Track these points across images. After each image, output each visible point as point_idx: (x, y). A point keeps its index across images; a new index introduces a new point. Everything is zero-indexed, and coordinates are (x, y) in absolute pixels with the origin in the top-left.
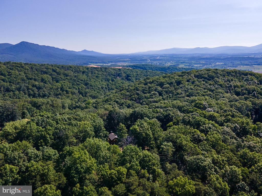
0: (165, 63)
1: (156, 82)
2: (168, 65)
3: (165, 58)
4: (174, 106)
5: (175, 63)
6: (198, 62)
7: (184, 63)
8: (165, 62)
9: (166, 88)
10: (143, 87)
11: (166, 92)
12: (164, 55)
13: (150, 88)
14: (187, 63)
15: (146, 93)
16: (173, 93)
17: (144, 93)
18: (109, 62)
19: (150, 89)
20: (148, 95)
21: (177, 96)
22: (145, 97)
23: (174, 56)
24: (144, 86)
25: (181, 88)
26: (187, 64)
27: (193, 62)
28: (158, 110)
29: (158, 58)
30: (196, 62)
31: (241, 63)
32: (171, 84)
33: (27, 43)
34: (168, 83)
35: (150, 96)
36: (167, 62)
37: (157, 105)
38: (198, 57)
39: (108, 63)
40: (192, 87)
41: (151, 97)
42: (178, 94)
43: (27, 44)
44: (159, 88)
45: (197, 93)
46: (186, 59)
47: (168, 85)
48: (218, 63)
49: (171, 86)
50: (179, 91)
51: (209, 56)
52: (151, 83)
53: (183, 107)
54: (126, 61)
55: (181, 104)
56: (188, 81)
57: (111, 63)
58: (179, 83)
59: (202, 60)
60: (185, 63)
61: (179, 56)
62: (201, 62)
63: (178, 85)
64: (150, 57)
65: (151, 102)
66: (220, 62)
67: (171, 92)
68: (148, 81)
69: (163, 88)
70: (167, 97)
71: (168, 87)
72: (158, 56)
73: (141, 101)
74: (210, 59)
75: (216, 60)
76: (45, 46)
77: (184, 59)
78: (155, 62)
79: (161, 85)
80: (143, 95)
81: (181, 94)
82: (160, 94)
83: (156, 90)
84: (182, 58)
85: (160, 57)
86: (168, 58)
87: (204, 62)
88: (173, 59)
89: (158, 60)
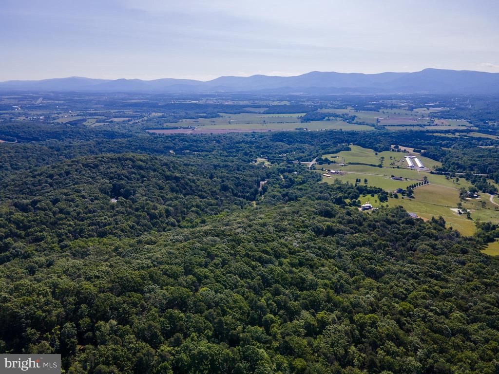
0: (57, 115)
1: (45, 174)
2: (65, 121)
3: (56, 102)
4: (61, 193)
5: (78, 115)
7: (95, 114)
8: (57, 113)
9: (56, 179)
10: (31, 181)
11: (57, 183)
12: (52, 94)
13: (39, 180)
15: (37, 186)
16: (63, 184)
17: (35, 186)
19: (41, 182)
20: (39, 187)
21: (65, 186)
22: (37, 190)
23: (76, 98)
24: (32, 179)
25: (69, 178)
26: (100, 117)
27: (112, 111)
28: (50, 197)
29: (39, 101)
30: (117, 112)
31: (187, 113)
32: (60, 175)
34: (57, 174)
35: (41, 188)
36: (60, 113)
37: (49, 194)
38: (122, 101)
40: (78, 177)
41: (43, 189)
42: (66, 184)
44: (50, 180)
45: (81, 182)
46: (99, 104)
47: (58, 177)
48: (154, 114)
49: (61, 178)
50: (67, 181)
51: (142, 99)
52: (40, 175)
53: (67, 193)
55: (66, 191)
56: (76, 171)
58: (68, 173)
59: (128, 107)
61: (87, 98)
62: (127, 112)
63: (67, 175)
65: (43, 193)
66: (158, 112)
67: (61, 183)
68: (36, 173)
69: (53, 180)
70: (58, 187)
71: (58, 179)
72: (39, 97)
73: (34, 194)
74: (142, 107)
75: (151, 107)
77: (96, 104)
78: (35, 113)
79: (51, 176)
80: (34, 188)
81: (69, 183)
82: (51, 185)
83: (46, 182)
84: (93, 102)
85: (43, 100)
86: (62, 102)
87: (131, 113)
88: (73, 105)
89: (41, 106)
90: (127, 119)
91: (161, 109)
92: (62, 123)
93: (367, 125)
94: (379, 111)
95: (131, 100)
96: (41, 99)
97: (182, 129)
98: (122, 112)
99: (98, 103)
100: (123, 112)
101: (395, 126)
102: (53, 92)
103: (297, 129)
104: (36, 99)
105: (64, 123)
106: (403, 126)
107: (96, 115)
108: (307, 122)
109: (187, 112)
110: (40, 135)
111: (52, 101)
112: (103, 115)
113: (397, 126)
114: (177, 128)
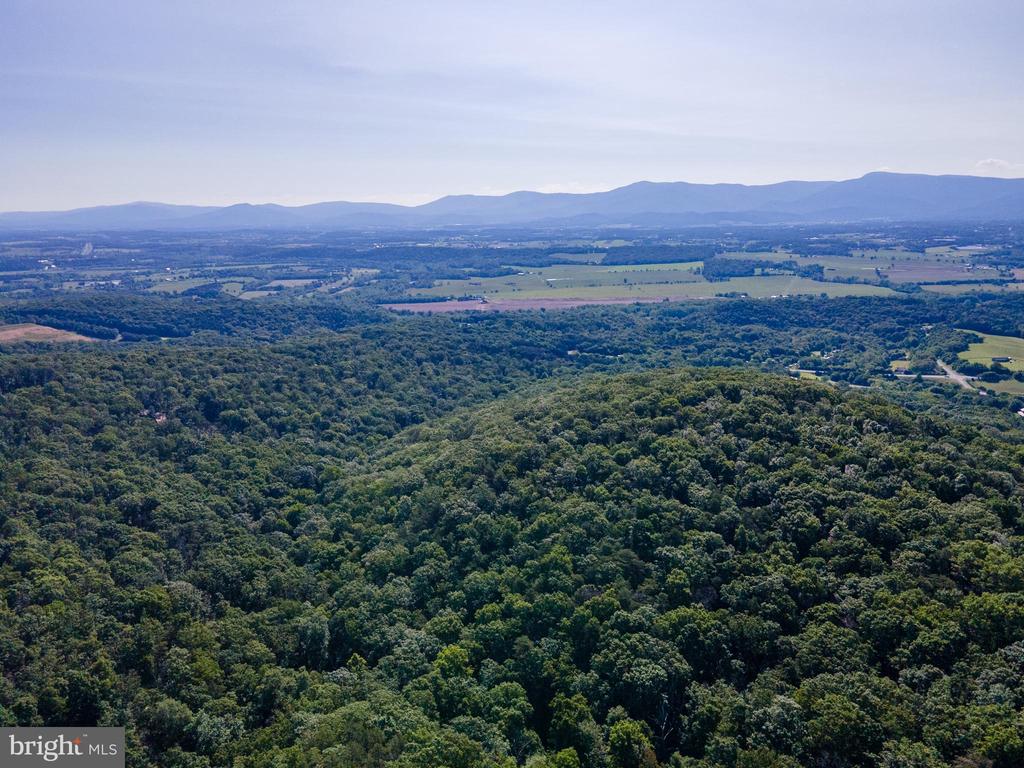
0: (144, 277)
5: (193, 276)
6: (285, 270)
8: (141, 274)
14: (246, 276)
26: (247, 280)
29: (86, 252)
30: (274, 268)
31: (431, 268)
36: (148, 273)
48: (357, 271)
60: (238, 276)
66: (363, 267)
72: (84, 242)
75: (337, 256)
77: (213, 253)
78: (89, 273)
84: (202, 248)
85: (94, 247)
87: (306, 268)
90: (309, 282)
91: (365, 260)
92: (175, 292)
93: (865, 283)
94: (851, 256)
95: (284, 243)
96: (88, 247)
97: (455, 302)
98: (284, 267)
99: (215, 250)
100: (287, 267)
101: (932, 284)
103: (721, 295)
105: (179, 292)
106: (954, 285)
107: (234, 275)
108: (721, 280)
109: (430, 265)
110: (173, 320)
113: (938, 284)
114: (443, 300)
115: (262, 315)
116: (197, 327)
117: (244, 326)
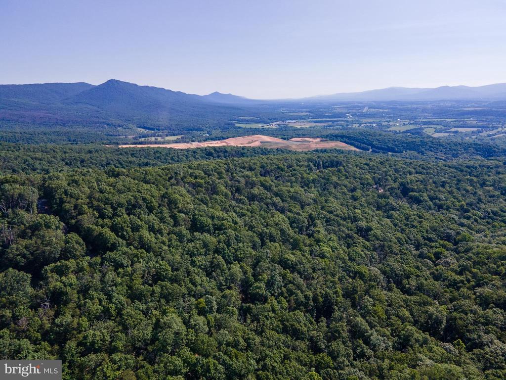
0: (387, 123)
3: (381, 110)
6: (461, 122)
7: (429, 123)
8: (386, 121)
12: (374, 104)
14: (438, 125)
18: (271, 120)
23: (399, 107)
26: (438, 127)
29: (365, 110)
30: (455, 121)
33: (117, 81)
36: (390, 121)
39: (269, 121)
43: (118, 84)
54: (304, 117)
57: (276, 122)
59: (467, 116)
60: (434, 124)
62: (469, 122)
64: (347, 108)
72: (365, 106)
74: (485, 115)
75: (497, 115)
76: (147, 87)
77: (422, 112)
78: (366, 120)
84: (418, 110)
85: (369, 109)
86: (387, 110)
87: (475, 122)
88: (399, 114)
89: (369, 114)
90: (475, 129)
92: (400, 131)
95: (465, 108)
96: (366, 108)
98: (461, 121)
99: (424, 111)
100: (463, 121)
102: (375, 102)
104: (363, 107)
105: (402, 131)
107: (432, 124)
110: (396, 145)
111: (377, 110)
112: (441, 125)
115: (442, 146)
116: (406, 149)
117: (431, 151)
